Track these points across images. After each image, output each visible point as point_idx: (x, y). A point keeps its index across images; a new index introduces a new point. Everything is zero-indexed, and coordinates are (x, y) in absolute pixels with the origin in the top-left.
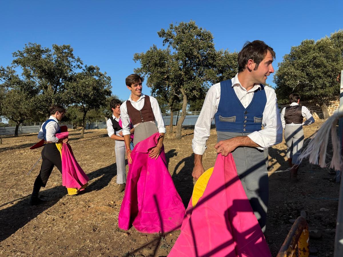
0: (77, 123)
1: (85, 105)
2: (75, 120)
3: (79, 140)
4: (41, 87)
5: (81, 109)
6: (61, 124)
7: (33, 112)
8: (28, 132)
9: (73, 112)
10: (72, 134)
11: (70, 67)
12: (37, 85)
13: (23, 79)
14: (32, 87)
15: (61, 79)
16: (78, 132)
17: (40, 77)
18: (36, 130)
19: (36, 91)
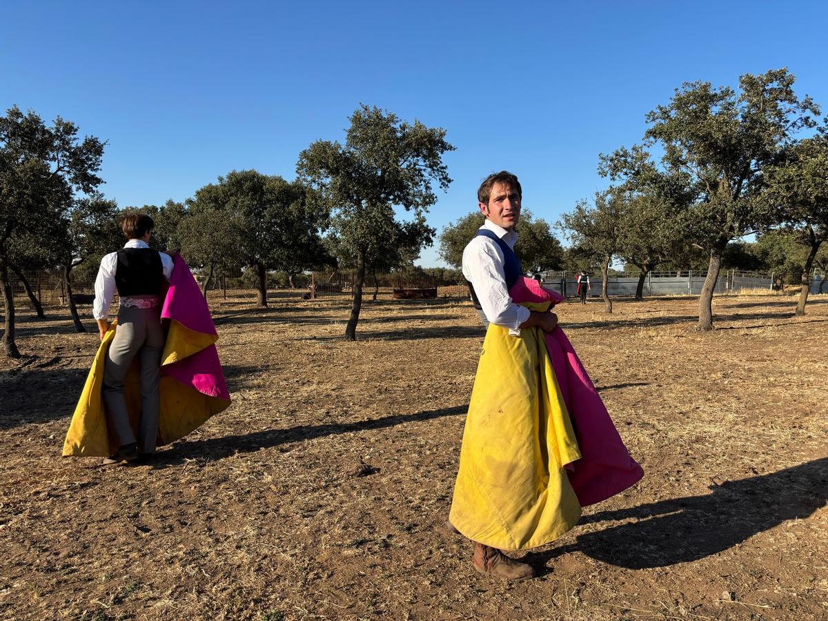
0: (785, 275)
1: (815, 228)
2: (780, 267)
3: (793, 318)
4: (701, 186)
5: (802, 238)
6: (741, 276)
7: (677, 246)
8: (662, 291)
9: (777, 247)
10: (772, 304)
11: (781, 126)
12: (694, 182)
13: (664, 170)
14: (682, 187)
15: (754, 161)
16: (789, 300)
17: (702, 163)
18: (680, 287)
19: (690, 197)
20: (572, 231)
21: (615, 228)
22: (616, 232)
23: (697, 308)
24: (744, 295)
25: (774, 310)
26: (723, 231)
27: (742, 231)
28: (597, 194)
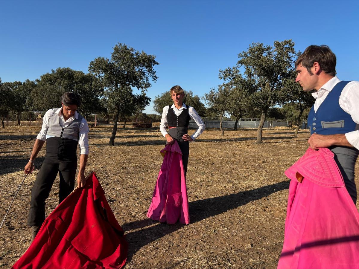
0: (292, 121)
1: (302, 103)
2: (291, 118)
3: (293, 139)
4: (259, 85)
5: (297, 107)
6: (276, 121)
7: (251, 108)
8: (245, 127)
9: (290, 110)
10: (286, 133)
11: (290, 63)
12: (257, 83)
13: (245, 78)
14: (252, 85)
15: (279, 76)
16: (293, 131)
17: (259, 75)
18: (252, 125)
19: (255, 89)
20: (209, 101)
21: (226, 100)
22: (226, 102)
23: (256, 134)
24: (277, 129)
25: (286, 135)
26: (267, 103)
27: (274, 104)
28: (219, 86)
